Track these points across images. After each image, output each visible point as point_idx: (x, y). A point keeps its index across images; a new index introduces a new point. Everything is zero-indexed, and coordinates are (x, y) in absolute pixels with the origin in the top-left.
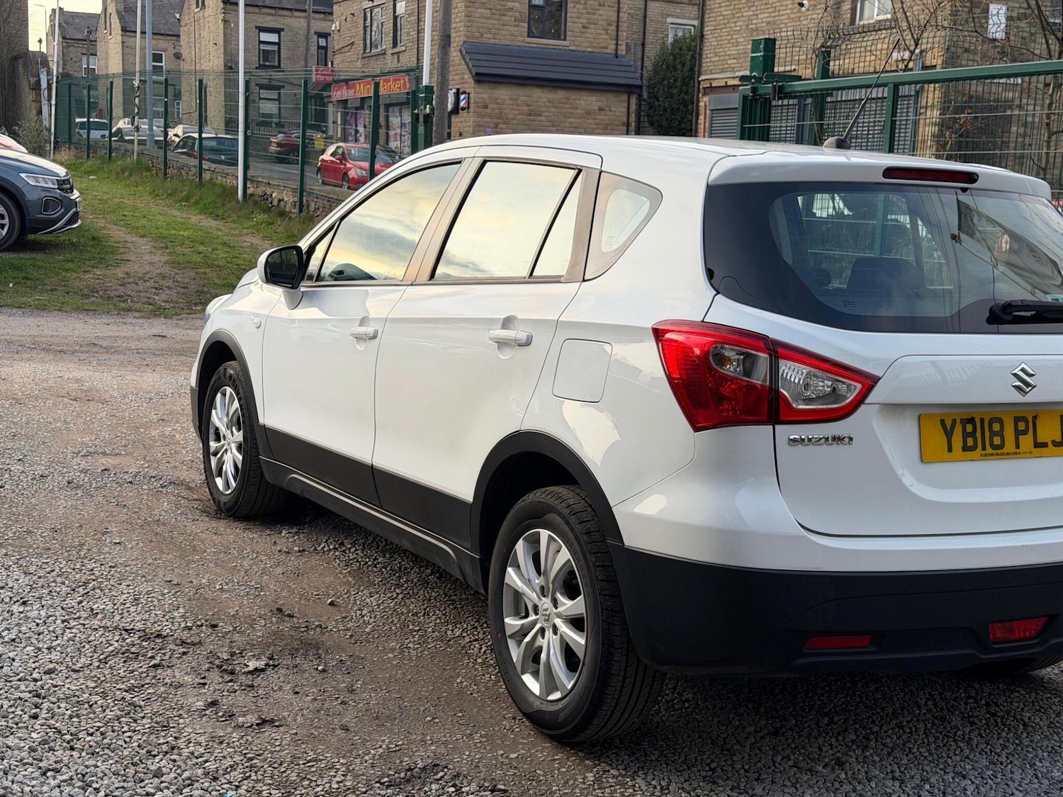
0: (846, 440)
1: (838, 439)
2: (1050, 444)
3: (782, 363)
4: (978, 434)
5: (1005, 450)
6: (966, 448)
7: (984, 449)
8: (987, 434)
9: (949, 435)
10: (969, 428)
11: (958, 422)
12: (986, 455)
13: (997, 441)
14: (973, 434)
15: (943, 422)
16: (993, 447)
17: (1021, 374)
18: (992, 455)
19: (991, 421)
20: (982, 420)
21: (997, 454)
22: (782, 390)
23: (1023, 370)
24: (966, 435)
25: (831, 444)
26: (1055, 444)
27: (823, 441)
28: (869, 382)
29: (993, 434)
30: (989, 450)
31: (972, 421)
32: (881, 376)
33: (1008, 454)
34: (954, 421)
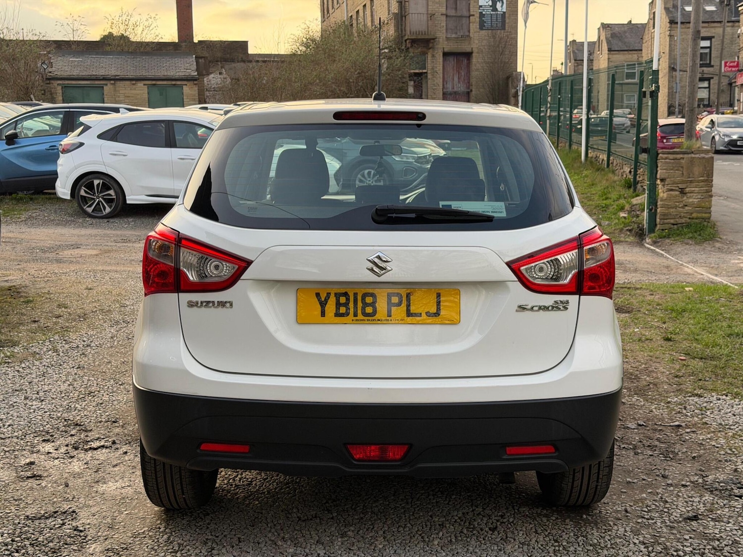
0: (228, 305)
1: (222, 304)
2: (424, 315)
3: (182, 249)
4: (351, 305)
5: (377, 316)
6: (338, 315)
7: (355, 315)
8: (360, 304)
9: (323, 304)
10: (343, 300)
11: (332, 296)
12: (357, 320)
13: (369, 310)
14: (346, 305)
15: (318, 295)
16: (365, 314)
17: (376, 260)
18: (364, 320)
19: (365, 295)
20: (355, 295)
21: (368, 320)
22: (181, 268)
23: (379, 257)
24: (338, 305)
25: (216, 307)
26: (428, 314)
27: (211, 305)
28: (243, 264)
29: (366, 304)
30: (360, 316)
31: (346, 294)
32: (253, 260)
33: (379, 320)
34: (329, 294)
